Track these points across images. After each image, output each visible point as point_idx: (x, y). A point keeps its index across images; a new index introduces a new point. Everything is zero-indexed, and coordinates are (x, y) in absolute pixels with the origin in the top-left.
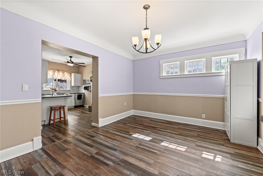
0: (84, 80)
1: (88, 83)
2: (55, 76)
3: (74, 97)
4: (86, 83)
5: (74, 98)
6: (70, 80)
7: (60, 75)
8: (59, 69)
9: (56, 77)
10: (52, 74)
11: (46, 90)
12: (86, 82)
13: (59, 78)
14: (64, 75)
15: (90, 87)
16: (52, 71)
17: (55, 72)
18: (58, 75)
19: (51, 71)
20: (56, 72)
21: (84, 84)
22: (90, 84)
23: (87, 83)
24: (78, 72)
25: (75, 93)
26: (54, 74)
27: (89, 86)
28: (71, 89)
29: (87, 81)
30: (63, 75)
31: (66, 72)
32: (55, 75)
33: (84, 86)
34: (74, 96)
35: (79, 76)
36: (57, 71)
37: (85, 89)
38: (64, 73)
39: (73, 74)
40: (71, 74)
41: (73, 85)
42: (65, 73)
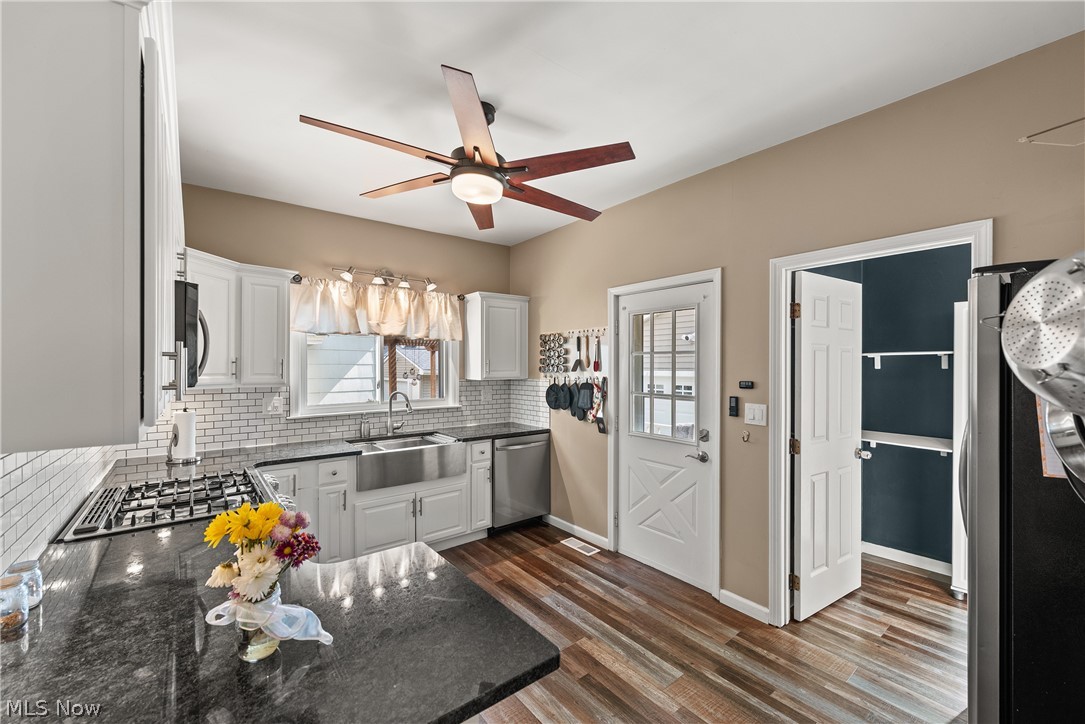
0: (544, 340)
1: (578, 363)
2: (368, 319)
3: (488, 464)
4: (566, 361)
5: (488, 474)
6: (459, 337)
7: (399, 308)
8: (392, 266)
9: (373, 322)
10: (349, 300)
11: (309, 420)
12: (567, 352)
13: (393, 328)
14: (422, 304)
15: (597, 394)
16: (348, 277)
17: (365, 290)
18: (383, 308)
19: (338, 283)
20: (370, 288)
21: (545, 366)
22: (597, 367)
23: (573, 357)
24: (505, 287)
25: (494, 438)
26: (360, 300)
27: (588, 386)
28: (463, 398)
29: (572, 346)
30: (417, 311)
31: (432, 287)
32: (366, 308)
33: (543, 383)
34: (488, 454)
35: (511, 307)
36: (379, 281)
37: (557, 400)
38: (421, 295)
39: (475, 299)
40: (461, 298)
41: (475, 373)
42: (426, 296)
